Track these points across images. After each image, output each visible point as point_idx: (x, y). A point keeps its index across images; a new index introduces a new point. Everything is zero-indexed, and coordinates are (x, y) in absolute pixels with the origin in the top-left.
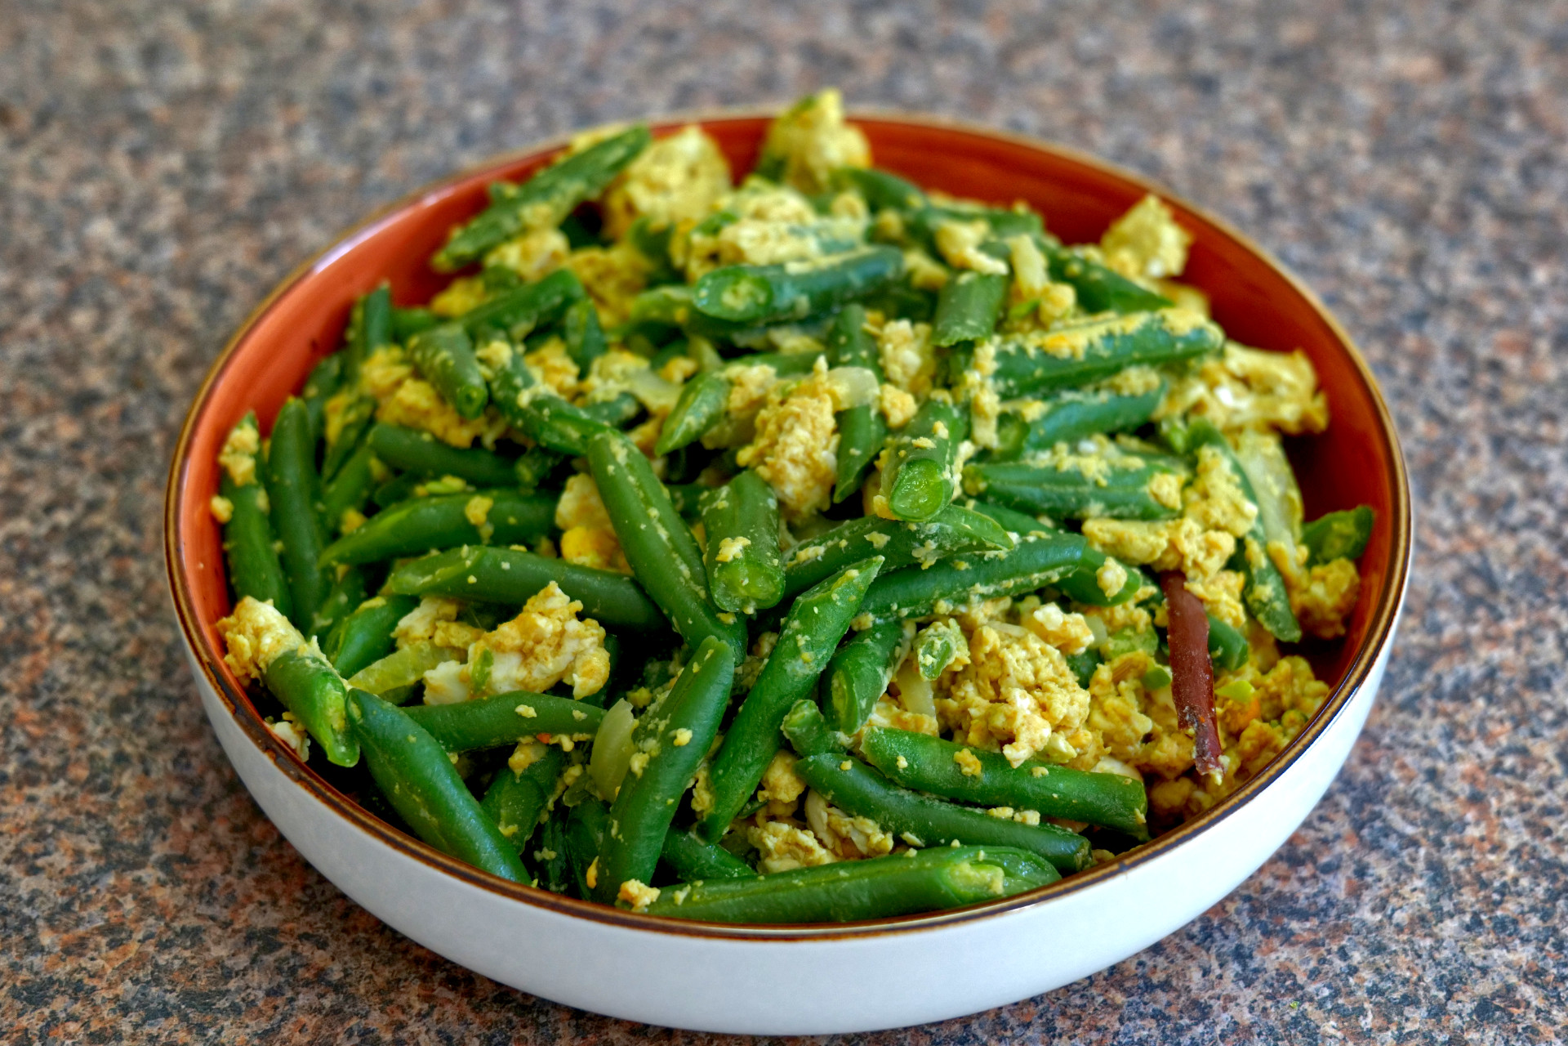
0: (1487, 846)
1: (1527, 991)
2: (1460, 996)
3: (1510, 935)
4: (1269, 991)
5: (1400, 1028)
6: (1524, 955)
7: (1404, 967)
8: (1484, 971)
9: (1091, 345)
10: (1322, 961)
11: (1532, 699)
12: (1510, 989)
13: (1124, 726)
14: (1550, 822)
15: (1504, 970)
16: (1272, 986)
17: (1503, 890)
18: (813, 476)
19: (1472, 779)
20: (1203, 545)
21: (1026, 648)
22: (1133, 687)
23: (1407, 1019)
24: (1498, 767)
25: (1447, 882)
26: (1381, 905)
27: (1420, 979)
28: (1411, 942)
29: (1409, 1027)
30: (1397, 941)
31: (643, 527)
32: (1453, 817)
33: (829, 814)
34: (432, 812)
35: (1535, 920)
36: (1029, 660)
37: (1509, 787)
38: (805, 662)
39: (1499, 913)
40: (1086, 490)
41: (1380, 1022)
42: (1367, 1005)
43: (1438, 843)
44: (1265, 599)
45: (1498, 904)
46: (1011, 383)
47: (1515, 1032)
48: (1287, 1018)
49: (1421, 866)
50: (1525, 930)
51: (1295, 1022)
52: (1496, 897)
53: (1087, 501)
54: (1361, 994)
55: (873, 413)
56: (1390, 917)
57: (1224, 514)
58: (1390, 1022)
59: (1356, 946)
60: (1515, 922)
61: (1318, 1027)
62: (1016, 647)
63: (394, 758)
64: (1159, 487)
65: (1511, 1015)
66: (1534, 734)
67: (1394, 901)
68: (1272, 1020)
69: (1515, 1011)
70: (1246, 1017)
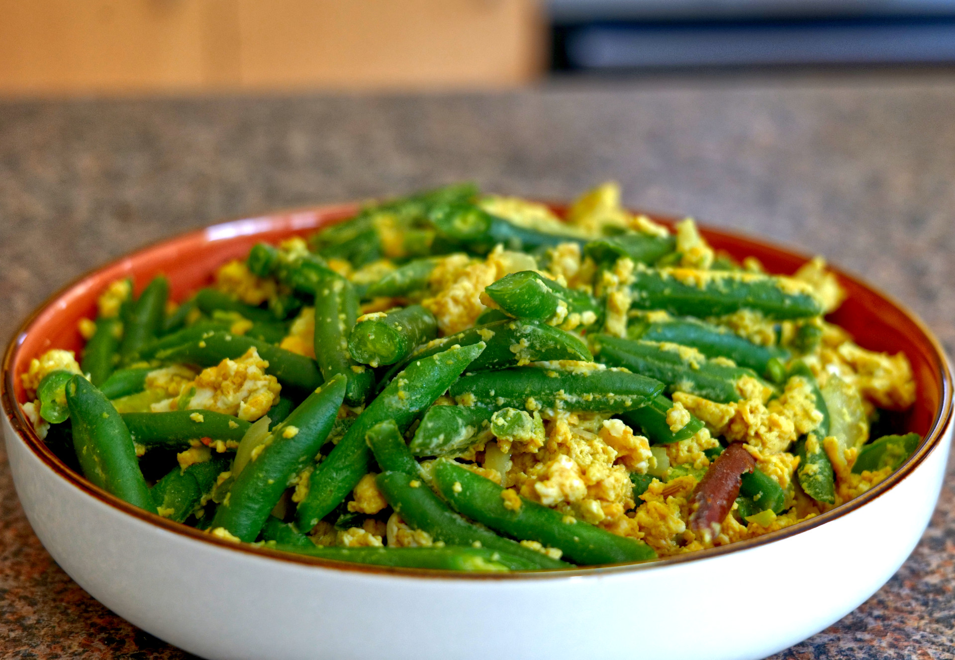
9: (713, 281)
13: (661, 523)
18: (468, 315)
20: (766, 422)
21: (591, 445)
22: (680, 503)
31: (329, 320)
33: (399, 529)
34: (104, 469)
36: (591, 454)
38: (400, 398)
40: (681, 369)
44: (811, 473)
46: (644, 294)
53: (681, 378)
62: (584, 443)
63: (89, 427)
64: (744, 384)
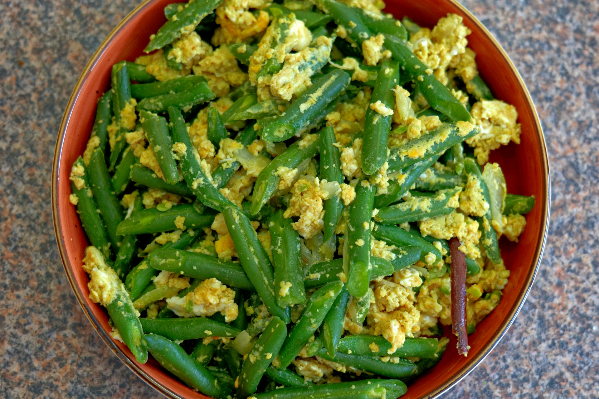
0: (561, 308)
1: (568, 375)
2: (544, 378)
3: (565, 349)
4: (476, 377)
5: (522, 392)
6: (568, 358)
7: (525, 365)
8: (554, 366)
9: (427, 151)
10: (497, 363)
11: (586, 233)
12: (562, 374)
14: (585, 295)
15: (560, 365)
16: (477, 374)
17: (564, 329)
18: (314, 228)
19: (559, 275)
20: (467, 231)
21: (396, 293)
22: (436, 292)
23: (524, 388)
24: (569, 269)
25: (544, 325)
26: (519, 337)
27: (531, 370)
28: (529, 353)
29: (525, 392)
30: (524, 353)
32: (550, 294)
34: (177, 369)
35: (574, 343)
36: (397, 297)
37: (572, 279)
38: (314, 327)
39: (562, 339)
40: (422, 214)
41: (515, 390)
42: (511, 383)
43: (543, 307)
44: (488, 245)
45: (562, 335)
47: (561, 393)
48: (482, 389)
49: (536, 318)
50: (570, 347)
51: (485, 390)
52: (561, 332)
53: (422, 218)
54: (509, 377)
55: (338, 200)
56: (522, 342)
57: (476, 208)
58: (518, 389)
59: (509, 355)
60: (567, 343)
61: (493, 392)
62: (393, 294)
63: (161, 355)
64: (451, 203)
65: (560, 385)
66: (585, 252)
67: (525, 335)
68: (477, 390)
69: (563, 384)
70: (468, 389)
